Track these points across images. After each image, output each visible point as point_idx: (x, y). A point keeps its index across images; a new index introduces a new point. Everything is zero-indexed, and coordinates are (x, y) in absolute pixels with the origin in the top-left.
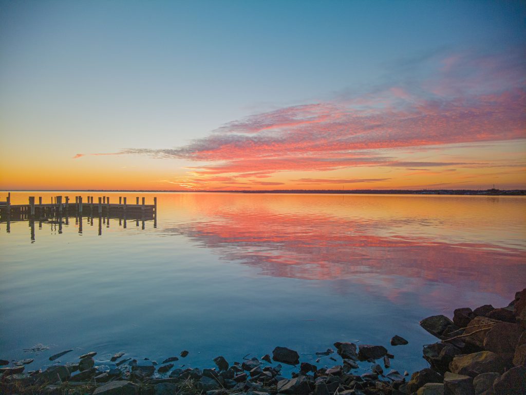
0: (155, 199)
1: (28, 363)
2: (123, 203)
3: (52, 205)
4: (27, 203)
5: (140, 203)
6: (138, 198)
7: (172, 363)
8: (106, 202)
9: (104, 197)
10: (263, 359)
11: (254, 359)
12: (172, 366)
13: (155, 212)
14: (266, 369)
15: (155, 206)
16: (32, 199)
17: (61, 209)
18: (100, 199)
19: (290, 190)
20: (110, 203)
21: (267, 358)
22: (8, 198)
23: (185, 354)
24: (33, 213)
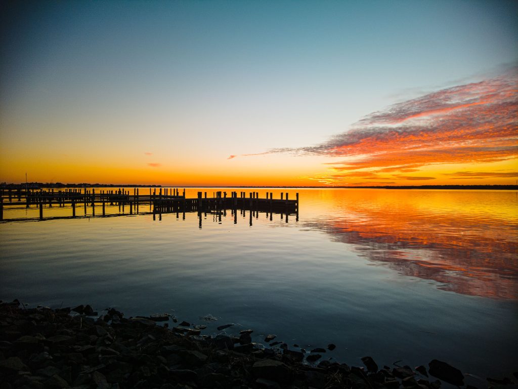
0: (297, 195)
2: (269, 198)
3: (214, 198)
4: (197, 197)
5: (284, 198)
6: (282, 194)
7: (320, 354)
8: (256, 197)
9: (254, 193)
10: (417, 370)
11: (407, 367)
12: (320, 357)
13: (297, 207)
14: (421, 382)
15: (297, 201)
16: (200, 194)
17: (220, 202)
18: (251, 194)
19: (442, 185)
20: (259, 197)
21: (421, 369)
22: (184, 193)
23: (332, 347)
24: (201, 205)
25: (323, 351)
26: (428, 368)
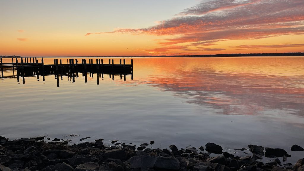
0: (132, 61)
1: (70, 141)
2: (111, 63)
3: (68, 65)
5: (123, 63)
6: (121, 60)
8: (101, 63)
9: (100, 60)
10: (199, 149)
11: (194, 148)
13: (132, 70)
15: (132, 65)
16: (56, 61)
17: (73, 67)
18: (97, 60)
20: (103, 63)
21: (201, 148)
22: (42, 60)
23: (152, 143)
24: (57, 69)
25: (147, 145)
26: (205, 148)
